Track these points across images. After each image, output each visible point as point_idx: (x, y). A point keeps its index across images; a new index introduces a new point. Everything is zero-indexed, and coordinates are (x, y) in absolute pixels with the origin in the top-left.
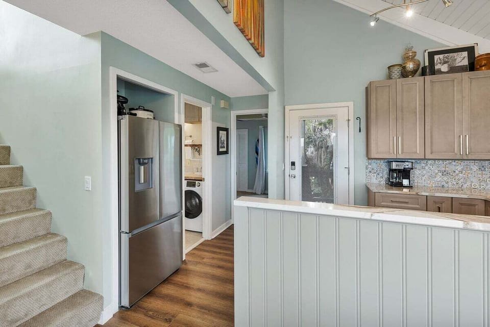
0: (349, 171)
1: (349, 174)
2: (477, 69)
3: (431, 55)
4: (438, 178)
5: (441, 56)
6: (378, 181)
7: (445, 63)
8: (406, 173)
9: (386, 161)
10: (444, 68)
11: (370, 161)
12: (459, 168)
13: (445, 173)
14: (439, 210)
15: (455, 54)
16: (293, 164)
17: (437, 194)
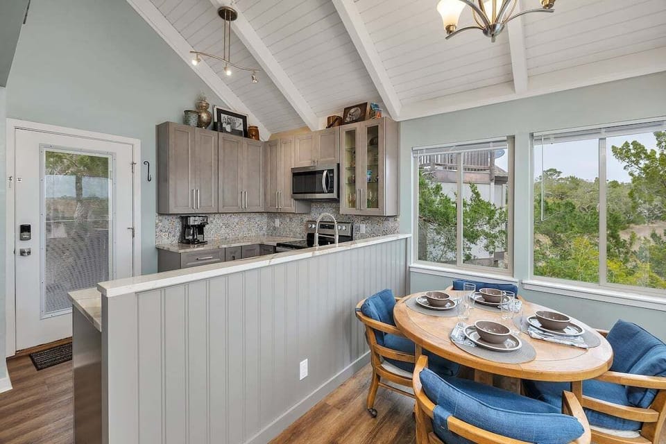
0: (133, 232)
1: (133, 236)
2: (250, 137)
3: (220, 112)
4: (223, 231)
5: (226, 116)
6: (170, 241)
7: (229, 123)
8: (200, 229)
9: (179, 216)
10: (228, 128)
11: (160, 218)
12: (236, 220)
13: (227, 226)
14: (234, 258)
15: (235, 118)
16: (25, 229)
17: (233, 245)
